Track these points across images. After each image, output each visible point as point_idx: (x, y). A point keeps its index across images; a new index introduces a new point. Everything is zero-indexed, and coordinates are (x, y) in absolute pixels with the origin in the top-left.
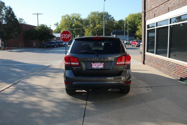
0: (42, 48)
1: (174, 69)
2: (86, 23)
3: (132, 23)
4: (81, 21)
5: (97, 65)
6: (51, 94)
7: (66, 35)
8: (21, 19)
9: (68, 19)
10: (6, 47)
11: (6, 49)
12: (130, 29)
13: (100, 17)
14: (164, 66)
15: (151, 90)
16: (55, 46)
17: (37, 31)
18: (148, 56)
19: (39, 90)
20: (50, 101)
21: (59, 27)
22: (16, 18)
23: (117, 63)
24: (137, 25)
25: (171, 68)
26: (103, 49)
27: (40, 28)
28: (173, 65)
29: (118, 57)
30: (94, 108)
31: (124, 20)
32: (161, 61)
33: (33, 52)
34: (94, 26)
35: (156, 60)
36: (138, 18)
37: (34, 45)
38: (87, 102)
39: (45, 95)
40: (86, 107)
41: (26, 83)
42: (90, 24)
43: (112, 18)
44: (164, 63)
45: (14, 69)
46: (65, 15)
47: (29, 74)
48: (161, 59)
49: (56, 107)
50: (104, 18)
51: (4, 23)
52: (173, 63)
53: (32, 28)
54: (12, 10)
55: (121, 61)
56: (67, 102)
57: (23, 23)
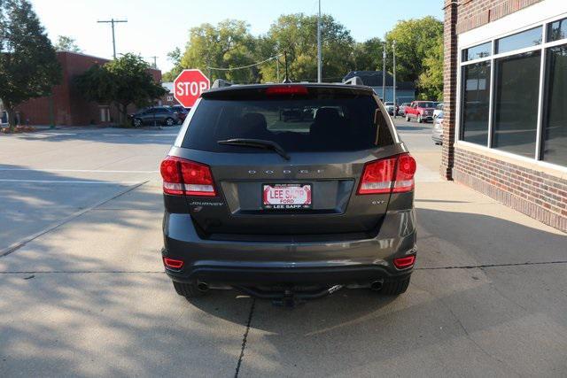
0: (128, 127)
1: (559, 199)
2: (266, 48)
3: (407, 49)
4: (250, 44)
5: (284, 196)
6: (123, 295)
7: (194, 86)
8: (64, 38)
9: (209, 38)
10: (16, 124)
11: (16, 132)
12: (400, 67)
13: (308, 33)
14: (521, 189)
15: (485, 279)
16: (169, 122)
17: (111, 75)
18: (463, 153)
19: (84, 276)
20: (115, 324)
21: (183, 63)
22: (44, 33)
23: (365, 187)
24: (424, 55)
25: (549, 195)
26: (308, 130)
27: (119, 67)
28: (555, 185)
29: (366, 164)
30: (274, 358)
31: (383, 40)
32: (511, 170)
33: (96, 140)
34: (290, 59)
35: (492, 168)
36: (424, 33)
37: (103, 119)
38: (251, 329)
39: (100, 298)
40: (242, 355)
41: (45, 249)
42: (276, 53)
43: (347, 33)
44: (522, 179)
45: (22, 196)
46: (199, 27)
47: (67, 215)
48: (511, 165)
49: (128, 352)
50: (319, 34)
51: (6, 51)
52: (555, 178)
53: (97, 66)
54: (32, 10)
55: (378, 179)
56: (173, 333)
57: (71, 49)
